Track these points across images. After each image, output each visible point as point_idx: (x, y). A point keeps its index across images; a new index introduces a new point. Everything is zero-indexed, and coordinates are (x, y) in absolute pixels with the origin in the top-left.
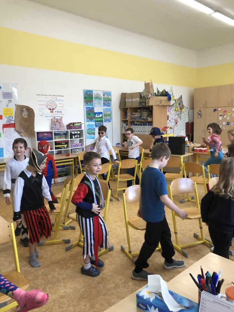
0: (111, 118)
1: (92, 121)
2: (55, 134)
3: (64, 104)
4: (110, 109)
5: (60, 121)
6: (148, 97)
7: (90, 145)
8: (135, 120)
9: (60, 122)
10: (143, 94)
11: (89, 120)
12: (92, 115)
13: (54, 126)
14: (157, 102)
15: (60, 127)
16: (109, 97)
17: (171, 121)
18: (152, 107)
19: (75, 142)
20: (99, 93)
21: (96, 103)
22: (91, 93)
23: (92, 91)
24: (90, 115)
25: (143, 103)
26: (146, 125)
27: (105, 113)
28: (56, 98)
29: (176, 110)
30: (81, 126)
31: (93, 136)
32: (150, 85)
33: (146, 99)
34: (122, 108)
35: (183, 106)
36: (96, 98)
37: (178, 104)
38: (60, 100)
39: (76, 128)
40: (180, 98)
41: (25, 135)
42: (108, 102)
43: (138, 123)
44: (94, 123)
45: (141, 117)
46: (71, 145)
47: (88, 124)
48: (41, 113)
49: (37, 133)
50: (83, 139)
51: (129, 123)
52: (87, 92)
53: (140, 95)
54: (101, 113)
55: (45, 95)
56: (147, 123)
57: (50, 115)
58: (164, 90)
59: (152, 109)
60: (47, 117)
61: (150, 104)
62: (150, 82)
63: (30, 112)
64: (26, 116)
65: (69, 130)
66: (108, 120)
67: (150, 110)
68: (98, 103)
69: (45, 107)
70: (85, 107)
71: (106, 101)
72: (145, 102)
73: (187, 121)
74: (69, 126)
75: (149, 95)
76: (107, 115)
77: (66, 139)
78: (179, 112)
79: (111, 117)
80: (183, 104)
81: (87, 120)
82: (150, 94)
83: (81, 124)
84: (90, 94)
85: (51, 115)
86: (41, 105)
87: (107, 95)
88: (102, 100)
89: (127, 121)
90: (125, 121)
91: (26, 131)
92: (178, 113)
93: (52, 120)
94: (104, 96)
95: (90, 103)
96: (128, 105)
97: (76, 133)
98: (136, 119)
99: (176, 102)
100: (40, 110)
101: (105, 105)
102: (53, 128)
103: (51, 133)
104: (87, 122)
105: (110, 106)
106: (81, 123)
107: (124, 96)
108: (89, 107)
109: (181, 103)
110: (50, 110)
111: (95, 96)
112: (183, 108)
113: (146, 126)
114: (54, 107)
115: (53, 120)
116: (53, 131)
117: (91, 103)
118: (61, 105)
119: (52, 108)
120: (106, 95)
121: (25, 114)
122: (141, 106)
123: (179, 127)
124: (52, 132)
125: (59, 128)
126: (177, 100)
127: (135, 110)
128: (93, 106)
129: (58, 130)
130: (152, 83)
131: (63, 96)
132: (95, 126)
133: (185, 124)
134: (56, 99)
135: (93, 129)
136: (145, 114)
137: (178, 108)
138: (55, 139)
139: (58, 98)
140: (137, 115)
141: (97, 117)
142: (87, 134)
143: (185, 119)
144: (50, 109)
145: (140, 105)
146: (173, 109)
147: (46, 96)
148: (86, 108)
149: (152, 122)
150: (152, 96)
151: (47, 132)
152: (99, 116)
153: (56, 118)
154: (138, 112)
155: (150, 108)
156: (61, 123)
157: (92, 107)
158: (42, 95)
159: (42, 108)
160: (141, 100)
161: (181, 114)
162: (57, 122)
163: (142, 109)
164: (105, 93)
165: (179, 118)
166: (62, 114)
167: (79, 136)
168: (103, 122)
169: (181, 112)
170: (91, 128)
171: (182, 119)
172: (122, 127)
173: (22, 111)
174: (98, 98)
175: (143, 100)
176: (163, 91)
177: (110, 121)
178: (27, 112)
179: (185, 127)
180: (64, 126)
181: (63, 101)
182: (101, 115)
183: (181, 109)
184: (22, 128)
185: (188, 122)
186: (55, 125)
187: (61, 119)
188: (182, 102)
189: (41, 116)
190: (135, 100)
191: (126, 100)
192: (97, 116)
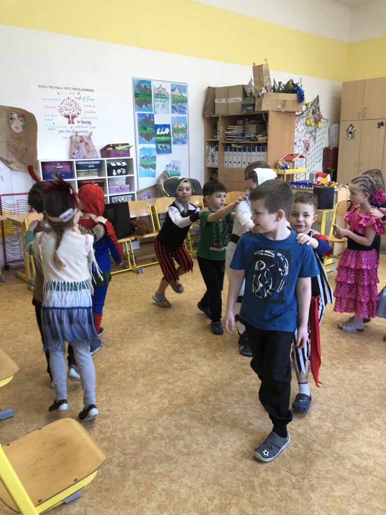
0: (187, 137)
1: (151, 141)
2: (79, 167)
3: (94, 107)
4: (185, 117)
5: (86, 141)
6: (260, 95)
7: (146, 189)
8: (232, 141)
9: (86, 144)
10: (249, 88)
11: (143, 139)
12: (150, 130)
13: (76, 149)
14: (277, 104)
15: (88, 151)
16: (184, 94)
17: (298, 144)
18: (266, 114)
19: (117, 183)
20: (164, 85)
21: (158, 105)
22: (147, 85)
23: (149, 82)
24: (145, 129)
25: (249, 105)
26: (254, 151)
27: (175, 127)
28: (79, 94)
29: (306, 124)
30: (129, 151)
31: (153, 171)
32: (264, 71)
33: (254, 97)
34: (208, 117)
35: (320, 117)
36: (157, 96)
37: (311, 111)
38: (86, 99)
39: (118, 156)
40: (316, 100)
41: (18, 167)
42: (180, 104)
43: (240, 147)
44: (153, 146)
45: (243, 135)
46: (109, 189)
47: (143, 148)
48: (50, 124)
49: (43, 164)
50: (133, 177)
51: (220, 147)
52: (139, 84)
53: (244, 91)
54: (168, 126)
55: (56, 88)
56: (256, 146)
57: (67, 129)
58: (292, 80)
59: (267, 119)
60: (62, 131)
61: (264, 108)
62: (263, 63)
63: (28, 120)
64: (21, 130)
65: (105, 159)
66: (181, 140)
67: (261, 120)
68: (161, 105)
69: (57, 113)
70: (136, 113)
71: (178, 102)
72: (254, 105)
73: (326, 144)
74: (106, 151)
75: (262, 90)
76: (179, 131)
77: (99, 176)
78: (313, 128)
79: (186, 135)
80: (320, 113)
81: (139, 140)
82: (263, 88)
83: (129, 148)
84: (145, 87)
85: (70, 129)
86: (49, 107)
87: (180, 91)
88: (170, 100)
89: (216, 143)
90: (212, 143)
91: (20, 160)
92: (310, 129)
93: (71, 138)
94: (172, 93)
95: (146, 105)
96: (220, 112)
97: (119, 164)
98: (235, 138)
99: (307, 108)
100: (48, 118)
101: (175, 111)
102: (74, 154)
103: (71, 163)
104: (139, 143)
105: (184, 112)
106: (128, 144)
107: (211, 94)
108: (143, 114)
109: (317, 110)
110: (67, 119)
111: (155, 93)
112: (320, 120)
113: (253, 153)
114: (75, 113)
115: (74, 138)
116: (74, 160)
117: (148, 105)
118: (88, 109)
119: (70, 115)
120: (177, 91)
121: (17, 125)
122: (244, 112)
123: (311, 155)
124: (73, 162)
125: (86, 155)
126: (310, 105)
127: (232, 120)
128: (151, 111)
129: (85, 158)
130: (267, 65)
131: (93, 91)
132: (155, 152)
133: (322, 151)
134: (78, 96)
135: (152, 158)
136: (252, 129)
137: (312, 120)
138: (78, 176)
139: (83, 94)
140: (237, 130)
141: (161, 134)
142: (141, 167)
143: (323, 141)
144: (68, 117)
145: (242, 111)
146: (303, 121)
147: (59, 91)
148: (139, 115)
149: (266, 144)
150: (267, 91)
151: (61, 163)
152: (162, 133)
153: (79, 134)
154: (238, 125)
155: (263, 115)
156: (90, 144)
157: (150, 115)
158: (51, 87)
159: (50, 114)
160: (245, 100)
161: (315, 131)
162: (81, 141)
163: (247, 120)
164: (174, 88)
165: (312, 139)
166: (91, 127)
167: (124, 172)
168: (170, 145)
169: (316, 129)
170: (149, 156)
171: (316, 142)
172: (206, 155)
173: (11, 119)
174: (161, 95)
175: (249, 101)
176: (289, 82)
177: (184, 143)
178: (21, 121)
179: (321, 157)
180: (95, 151)
181: (93, 100)
182: (167, 131)
183: (316, 122)
184: (13, 153)
185: (327, 146)
186: (78, 148)
187: (89, 138)
188: (319, 108)
189: (50, 129)
190: (234, 101)
191: (216, 101)
192: (160, 132)
